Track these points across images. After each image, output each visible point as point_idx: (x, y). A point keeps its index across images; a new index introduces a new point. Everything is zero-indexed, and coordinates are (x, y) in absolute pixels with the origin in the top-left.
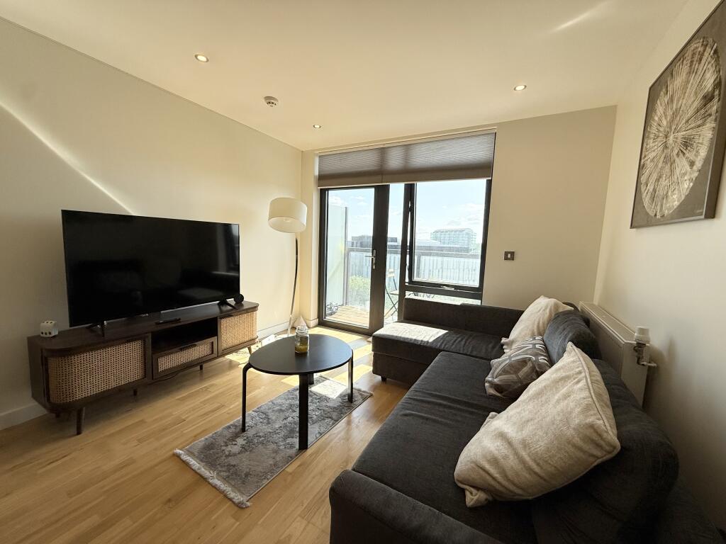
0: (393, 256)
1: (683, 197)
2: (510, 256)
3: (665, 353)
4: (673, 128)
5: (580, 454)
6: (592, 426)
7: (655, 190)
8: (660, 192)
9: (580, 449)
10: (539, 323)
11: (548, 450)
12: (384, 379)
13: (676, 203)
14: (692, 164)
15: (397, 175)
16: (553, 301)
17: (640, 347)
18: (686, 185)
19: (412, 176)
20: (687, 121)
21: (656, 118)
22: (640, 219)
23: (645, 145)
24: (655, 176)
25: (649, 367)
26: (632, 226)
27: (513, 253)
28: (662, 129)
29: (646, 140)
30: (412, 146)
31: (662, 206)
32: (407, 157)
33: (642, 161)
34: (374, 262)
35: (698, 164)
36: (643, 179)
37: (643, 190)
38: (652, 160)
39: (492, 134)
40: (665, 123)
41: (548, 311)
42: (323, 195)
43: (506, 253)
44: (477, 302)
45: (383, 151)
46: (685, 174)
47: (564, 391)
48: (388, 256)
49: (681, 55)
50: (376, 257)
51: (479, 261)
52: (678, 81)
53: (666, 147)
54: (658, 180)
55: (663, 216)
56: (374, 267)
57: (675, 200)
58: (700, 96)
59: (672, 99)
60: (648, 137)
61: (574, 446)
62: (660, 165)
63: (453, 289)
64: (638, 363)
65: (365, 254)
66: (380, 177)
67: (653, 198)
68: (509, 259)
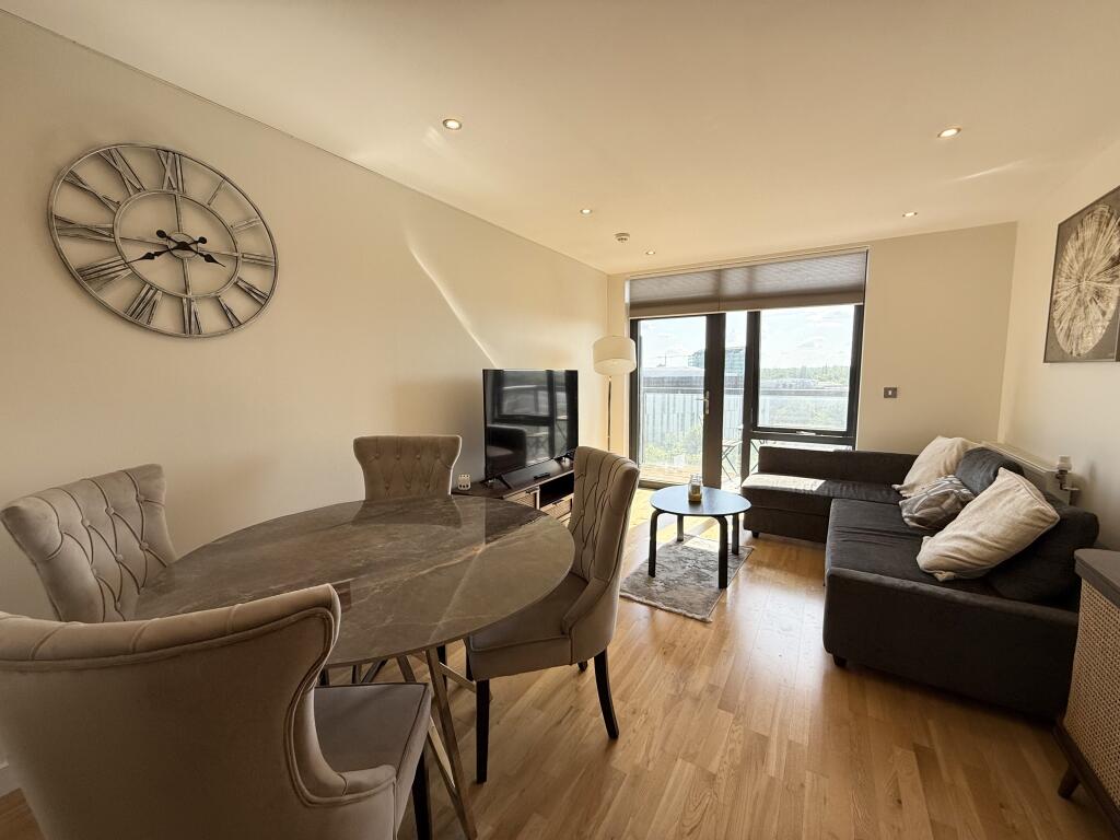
0: (733, 397)
1: (1097, 341)
2: (891, 393)
3: (1087, 478)
4: (1085, 275)
5: (1031, 528)
6: (1038, 510)
7: (1069, 329)
8: (1075, 332)
9: (1031, 525)
10: (945, 463)
11: (1004, 532)
12: (755, 535)
13: (1091, 345)
14: (1104, 314)
15: (737, 302)
16: (958, 440)
17: (1062, 475)
18: (1100, 331)
19: (755, 302)
20: (1098, 274)
21: (1067, 259)
22: (1053, 354)
23: (1056, 280)
24: (1068, 316)
25: (1072, 492)
26: (1045, 361)
27: (895, 390)
28: (1074, 272)
29: (1057, 276)
30: (757, 268)
31: (1077, 345)
32: (751, 280)
33: (1054, 297)
34: (707, 405)
35: (1109, 315)
36: (1056, 315)
37: (1056, 326)
38: (1065, 299)
39: (864, 252)
40: (1076, 266)
41: (955, 450)
42: (634, 326)
43: (886, 390)
44: (850, 448)
45: (719, 274)
46: (1098, 320)
47: (1008, 498)
48: (726, 397)
49: (1090, 209)
50: (710, 399)
51: (846, 400)
52: (1089, 232)
53: (1079, 290)
54: (1072, 319)
55: (1079, 355)
56: (707, 412)
57: (1090, 342)
58: (1109, 257)
59: (1082, 248)
60: (1060, 274)
61: (1027, 524)
62: (1074, 306)
63: (814, 434)
64: (1061, 488)
65: (695, 396)
66: (716, 305)
67: (1068, 336)
68: (890, 397)
